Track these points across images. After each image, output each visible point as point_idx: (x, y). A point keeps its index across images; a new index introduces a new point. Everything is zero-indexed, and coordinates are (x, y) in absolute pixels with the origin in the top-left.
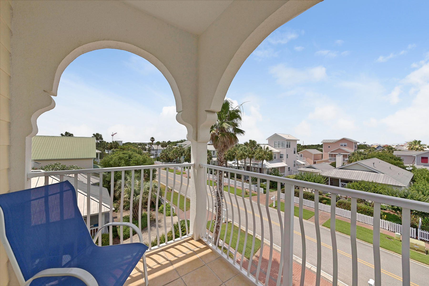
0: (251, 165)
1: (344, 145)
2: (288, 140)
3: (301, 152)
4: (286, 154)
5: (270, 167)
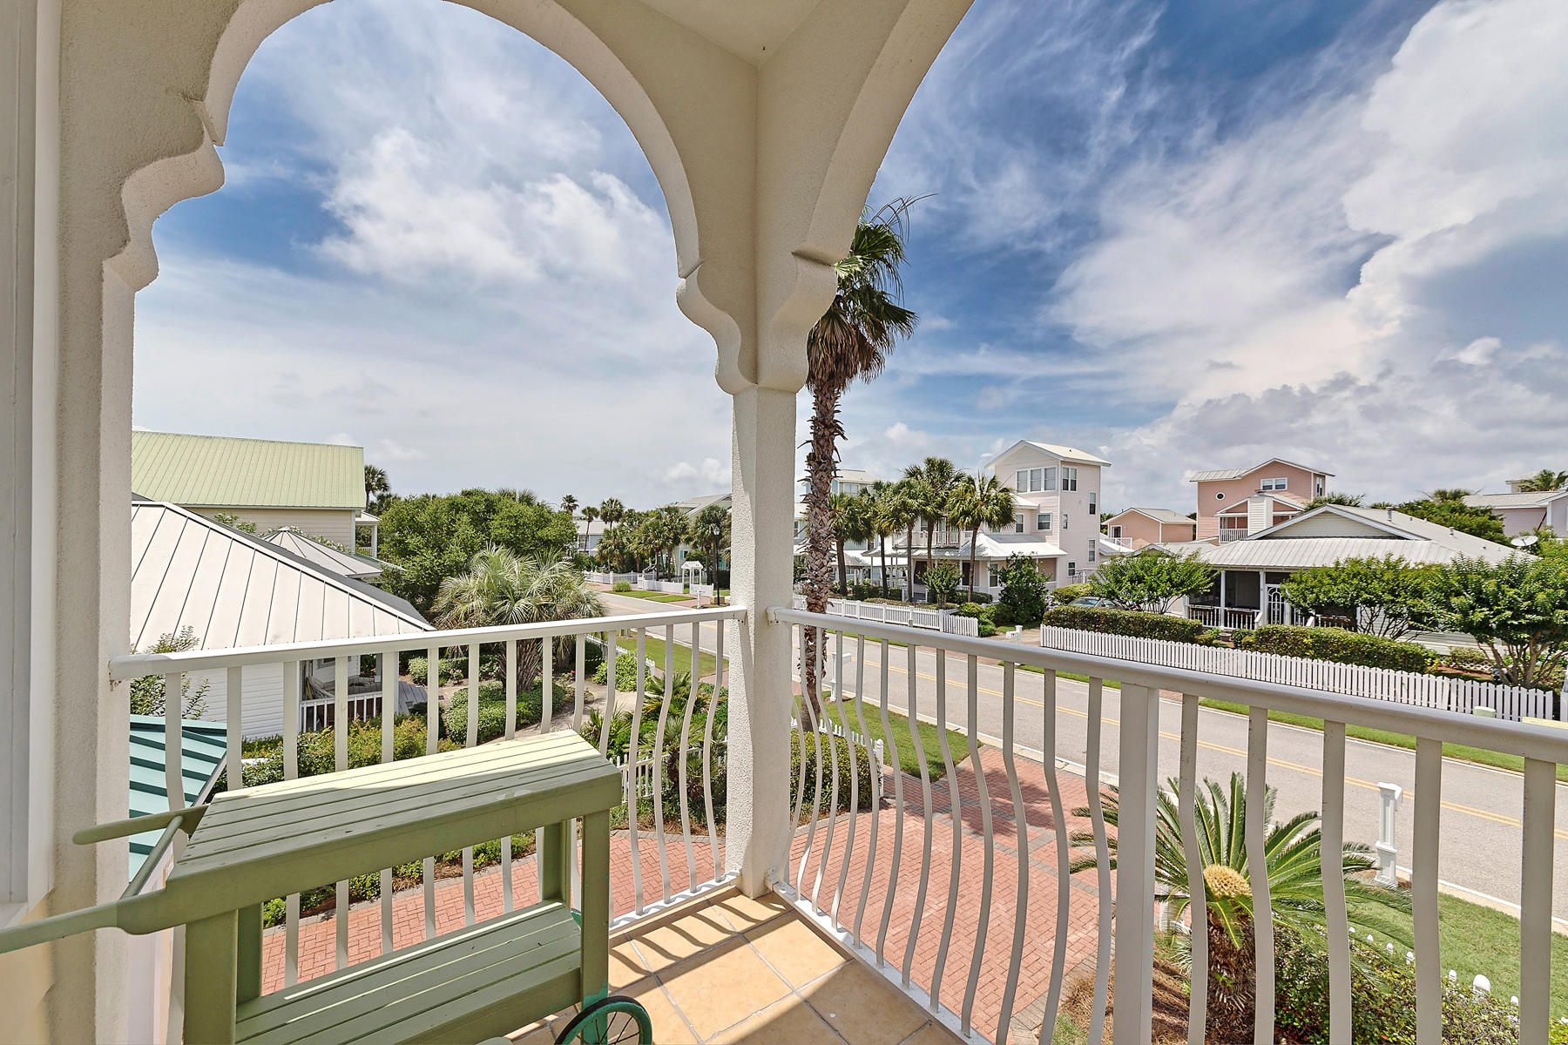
0: (933, 553)
1: (1277, 487)
2: (1067, 462)
3: (1116, 520)
4: (1061, 512)
5: (1009, 554)
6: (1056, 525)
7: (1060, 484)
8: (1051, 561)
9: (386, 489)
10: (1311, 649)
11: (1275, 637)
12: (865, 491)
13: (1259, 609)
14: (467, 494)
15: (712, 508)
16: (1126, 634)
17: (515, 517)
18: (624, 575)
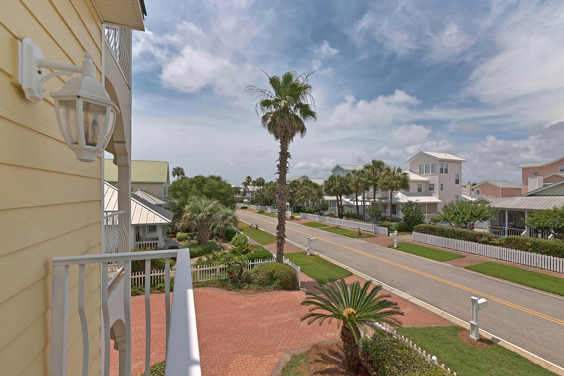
0: (376, 200)
2: (442, 161)
3: (478, 186)
4: (439, 183)
5: (407, 201)
6: (437, 188)
7: (438, 170)
8: (435, 204)
9: (183, 174)
10: (531, 248)
11: (513, 241)
12: (349, 174)
13: (525, 229)
14: (196, 177)
15: (294, 181)
16: (447, 237)
17: (211, 185)
18: (264, 207)
